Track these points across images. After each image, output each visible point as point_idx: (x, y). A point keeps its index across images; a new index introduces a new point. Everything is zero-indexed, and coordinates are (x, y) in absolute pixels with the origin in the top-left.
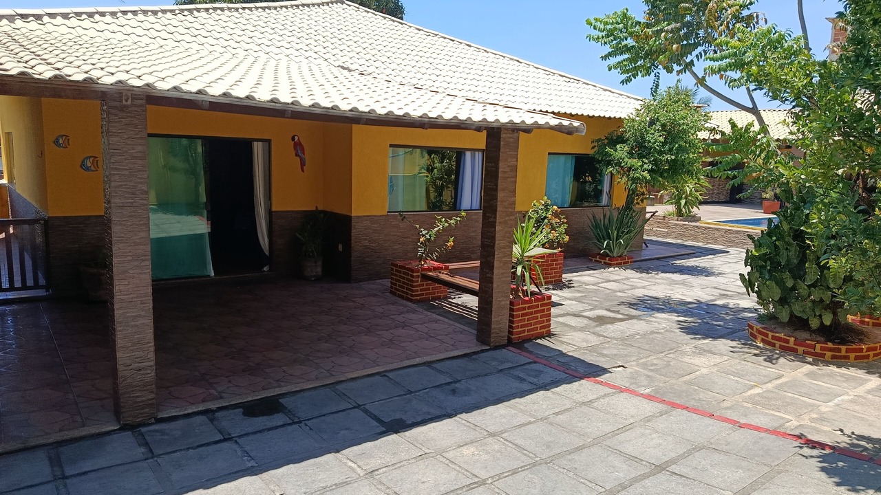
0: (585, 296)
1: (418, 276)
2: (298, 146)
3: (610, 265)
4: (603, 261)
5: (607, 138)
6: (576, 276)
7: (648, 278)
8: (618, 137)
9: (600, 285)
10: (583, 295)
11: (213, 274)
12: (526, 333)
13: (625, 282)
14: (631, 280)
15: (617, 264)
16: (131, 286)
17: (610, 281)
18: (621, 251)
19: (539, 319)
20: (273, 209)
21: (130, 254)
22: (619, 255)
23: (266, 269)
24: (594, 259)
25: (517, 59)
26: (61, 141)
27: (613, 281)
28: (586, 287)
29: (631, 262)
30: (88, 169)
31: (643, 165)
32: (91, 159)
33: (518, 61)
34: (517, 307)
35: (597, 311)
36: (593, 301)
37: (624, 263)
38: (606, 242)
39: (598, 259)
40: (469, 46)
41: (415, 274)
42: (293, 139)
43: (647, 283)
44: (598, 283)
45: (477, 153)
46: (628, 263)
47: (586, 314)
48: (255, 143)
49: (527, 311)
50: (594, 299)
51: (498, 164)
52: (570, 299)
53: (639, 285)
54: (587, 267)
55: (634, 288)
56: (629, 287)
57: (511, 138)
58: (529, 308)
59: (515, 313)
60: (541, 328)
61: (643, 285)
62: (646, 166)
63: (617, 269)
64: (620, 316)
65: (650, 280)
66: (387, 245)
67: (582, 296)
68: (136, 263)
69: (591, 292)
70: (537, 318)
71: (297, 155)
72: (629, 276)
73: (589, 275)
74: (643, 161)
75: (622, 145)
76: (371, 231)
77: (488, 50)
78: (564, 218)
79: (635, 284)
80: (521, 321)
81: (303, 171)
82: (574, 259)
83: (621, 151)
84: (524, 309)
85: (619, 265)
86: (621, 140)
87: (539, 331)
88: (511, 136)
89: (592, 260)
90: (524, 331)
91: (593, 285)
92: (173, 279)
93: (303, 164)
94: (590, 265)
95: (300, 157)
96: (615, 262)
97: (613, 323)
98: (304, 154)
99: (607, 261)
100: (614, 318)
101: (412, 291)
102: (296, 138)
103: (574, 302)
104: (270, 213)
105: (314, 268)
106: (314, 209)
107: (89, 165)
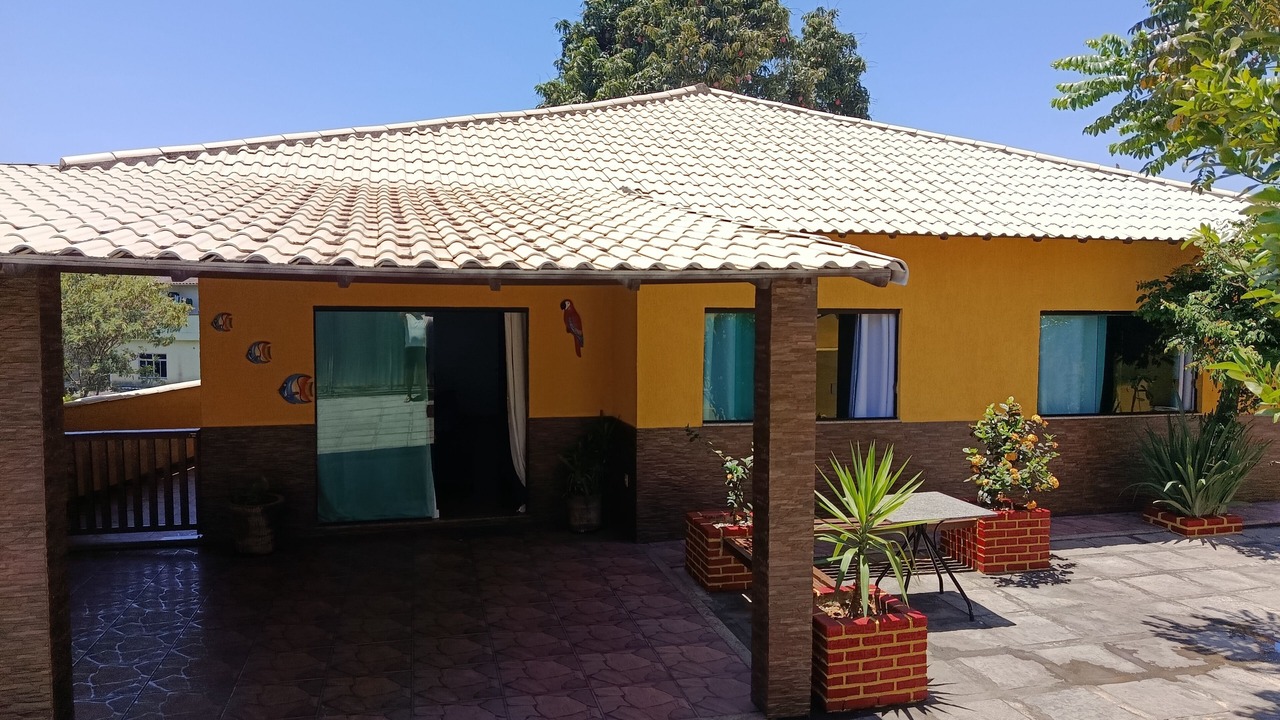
0: (1080, 606)
1: (717, 545)
2: (572, 318)
3: (1182, 534)
4: (1170, 524)
5: (1170, 280)
6: (1090, 556)
7: (1261, 570)
8: (1196, 277)
9: (1132, 581)
10: (1076, 602)
11: (436, 514)
12: (862, 695)
13: (1197, 577)
14: (1215, 572)
15: (1201, 532)
16: (10, 572)
17: (1161, 572)
18: (1212, 505)
19: (895, 667)
20: (530, 416)
21: (9, 518)
22: (1208, 512)
23: (521, 509)
24: (1152, 518)
25: (1003, 147)
26: (220, 322)
27: (1168, 572)
28: (1098, 584)
29: (1237, 529)
30: (256, 360)
31: (1243, 333)
32: (261, 346)
33: (1004, 151)
34: (835, 638)
35: (1079, 648)
36: (1088, 619)
37: (1220, 530)
38: (1169, 484)
39: (1159, 519)
40: (913, 135)
41: (711, 540)
42: (563, 306)
43: (1248, 583)
44: (1132, 576)
45: (885, 317)
46: (1228, 529)
47: (1048, 653)
48: (507, 315)
49: (862, 647)
50: (1095, 614)
51: (768, 346)
52: (1039, 612)
53: (1225, 586)
54: (1131, 536)
55: (1210, 591)
56: (1198, 590)
57: (798, 294)
58: (866, 641)
59: (830, 652)
60: (901, 686)
61: (1237, 586)
62: (1252, 335)
63: (1198, 542)
64: (1128, 667)
65: (1262, 574)
66: (702, 478)
67: (1074, 606)
68: (20, 534)
69: (1101, 596)
70: (889, 663)
71: (569, 330)
72: (1219, 561)
73: (1122, 555)
74: (1244, 325)
75: (1199, 294)
76: (673, 456)
77: (948, 138)
78: (1053, 440)
79: (1216, 584)
80: (846, 668)
81: (579, 354)
82: (1111, 517)
83: (1195, 307)
84: (855, 643)
85: (1204, 534)
86: (1202, 282)
87: (895, 692)
88: (797, 290)
89: (1148, 520)
90: (856, 691)
91: (1116, 579)
92: (379, 521)
93: (579, 343)
94: (1139, 532)
95: (573, 333)
96: (1196, 528)
97: (1097, 684)
98: (580, 329)
99: (1178, 525)
100: (1111, 671)
101: (709, 571)
102: (568, 305)
103: (1042, 620)
104: (529, 422)
105: (586, 513)
106: (598, 414)
107: (258, 354)
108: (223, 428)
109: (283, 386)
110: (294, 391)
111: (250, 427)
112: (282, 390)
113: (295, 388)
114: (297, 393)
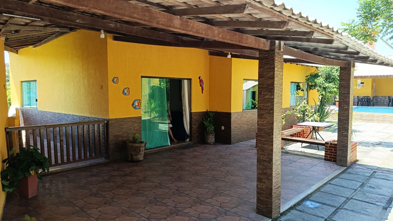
2: (201, 82)
11: (170, 144)
12: (353, 160)
20: (193, 111)
23: (187, 140)
26: (115, 80)
30: (125, 94)
32: (127, 89)
42: (200, 78)
60: (355, 157)
66: (242, 125)
71: (200, 86)
76: (238, 119)
81: (203, 93)
93: (203, 89)
98: (203, 85)
104: (191, 114)
106: (206, 111)
107: (126, 92)
108: (116, 119)
109: (133, 103)
110: (136, 105)
111: (124, 118)
112: (133, 104)
113: (136, 104)
114: (137, 106)
